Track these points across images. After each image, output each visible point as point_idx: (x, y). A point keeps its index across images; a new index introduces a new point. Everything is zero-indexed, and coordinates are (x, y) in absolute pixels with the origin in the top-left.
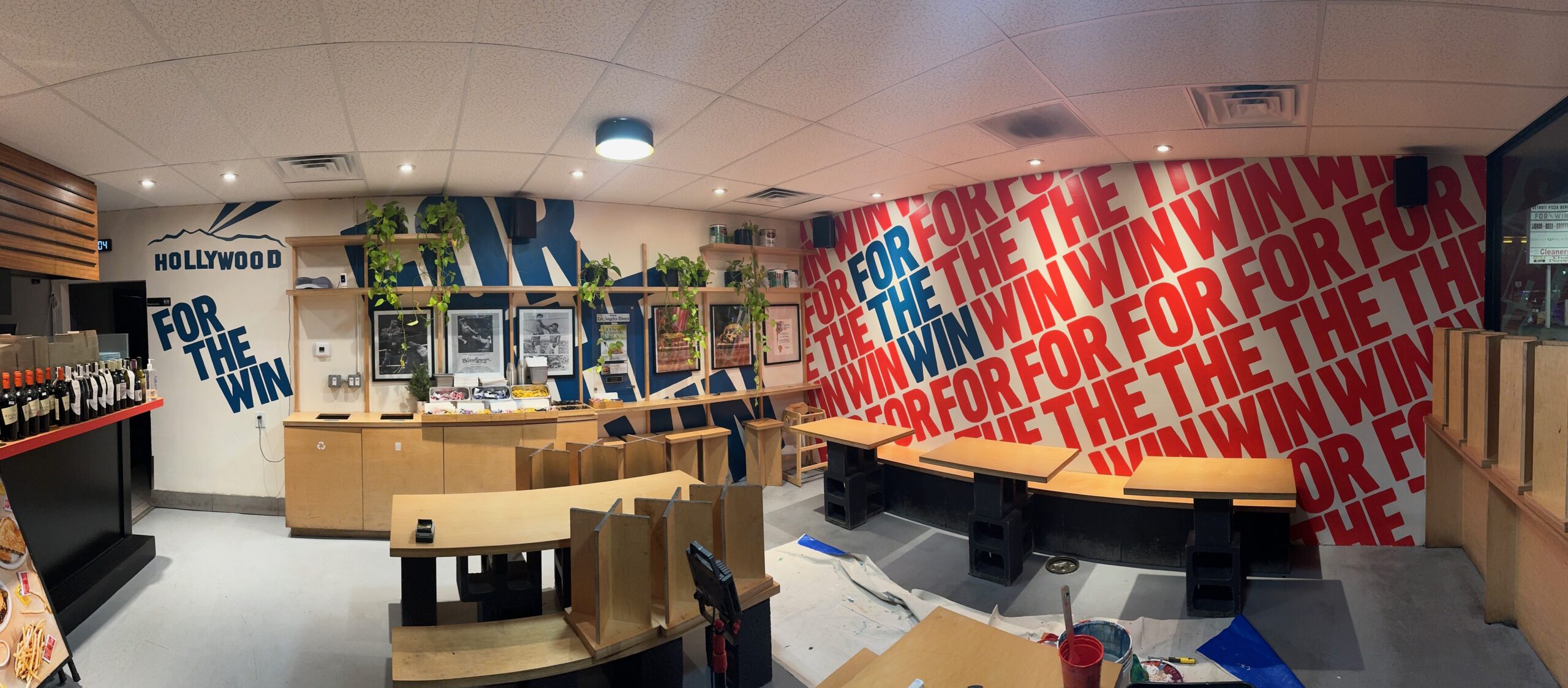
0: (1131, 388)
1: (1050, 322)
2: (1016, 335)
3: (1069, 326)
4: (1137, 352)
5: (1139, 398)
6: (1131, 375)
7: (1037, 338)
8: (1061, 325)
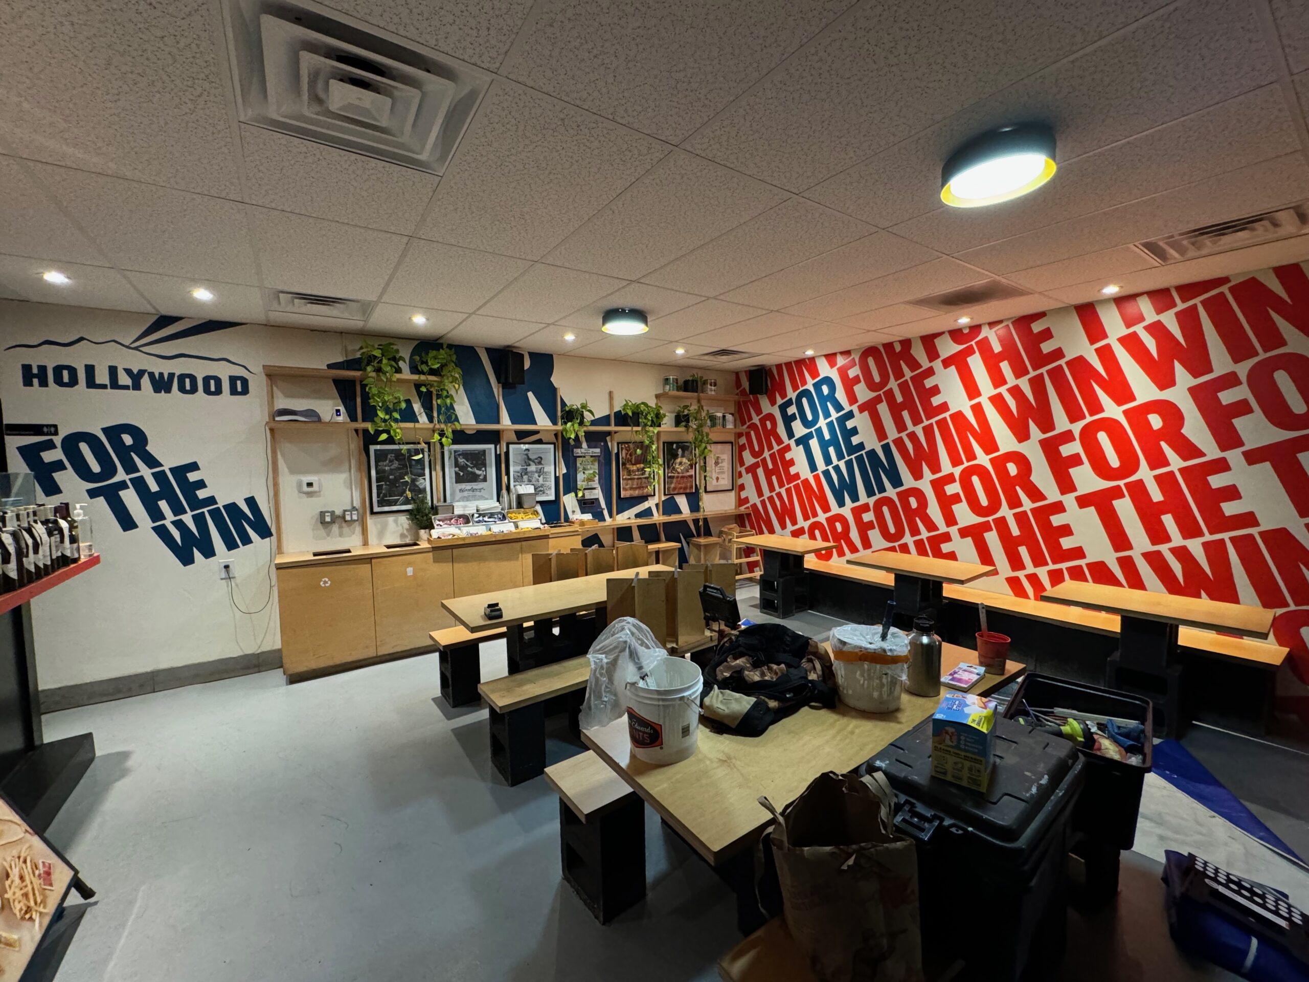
0: (1057, 520)
1: (971, 456)
2: (935, 467)
3: (991, 460)
4: (1066, 485)
5: (1066, 530)
6: (1059, 508)
7: (957, 471)
8: (983, 459)
